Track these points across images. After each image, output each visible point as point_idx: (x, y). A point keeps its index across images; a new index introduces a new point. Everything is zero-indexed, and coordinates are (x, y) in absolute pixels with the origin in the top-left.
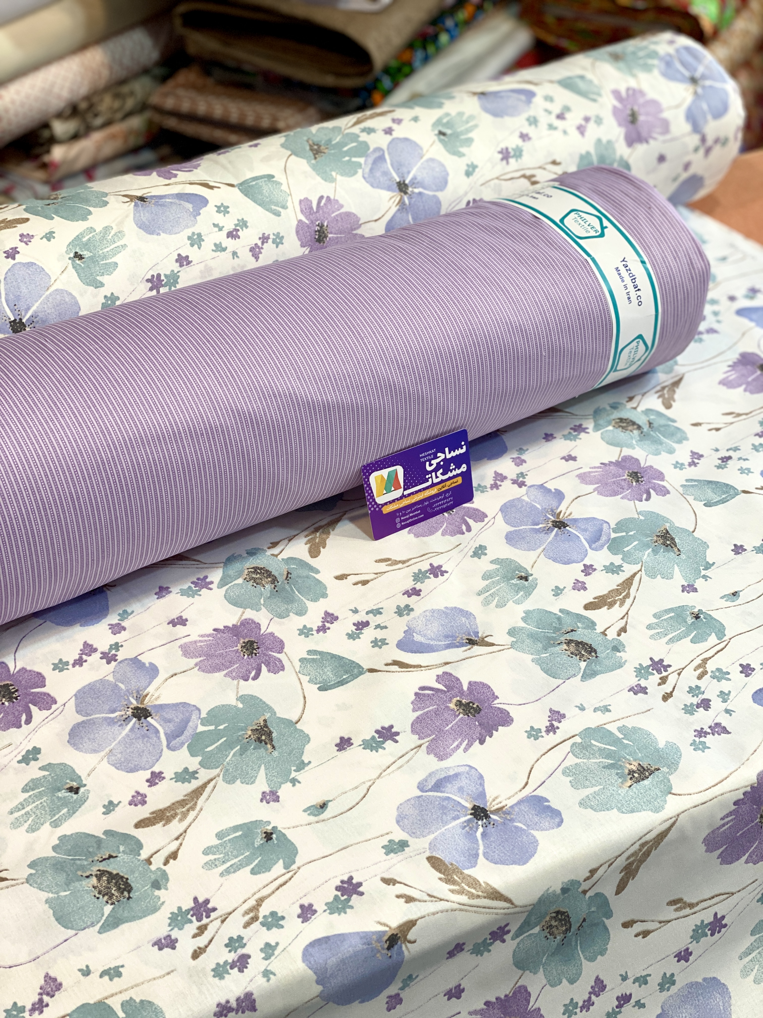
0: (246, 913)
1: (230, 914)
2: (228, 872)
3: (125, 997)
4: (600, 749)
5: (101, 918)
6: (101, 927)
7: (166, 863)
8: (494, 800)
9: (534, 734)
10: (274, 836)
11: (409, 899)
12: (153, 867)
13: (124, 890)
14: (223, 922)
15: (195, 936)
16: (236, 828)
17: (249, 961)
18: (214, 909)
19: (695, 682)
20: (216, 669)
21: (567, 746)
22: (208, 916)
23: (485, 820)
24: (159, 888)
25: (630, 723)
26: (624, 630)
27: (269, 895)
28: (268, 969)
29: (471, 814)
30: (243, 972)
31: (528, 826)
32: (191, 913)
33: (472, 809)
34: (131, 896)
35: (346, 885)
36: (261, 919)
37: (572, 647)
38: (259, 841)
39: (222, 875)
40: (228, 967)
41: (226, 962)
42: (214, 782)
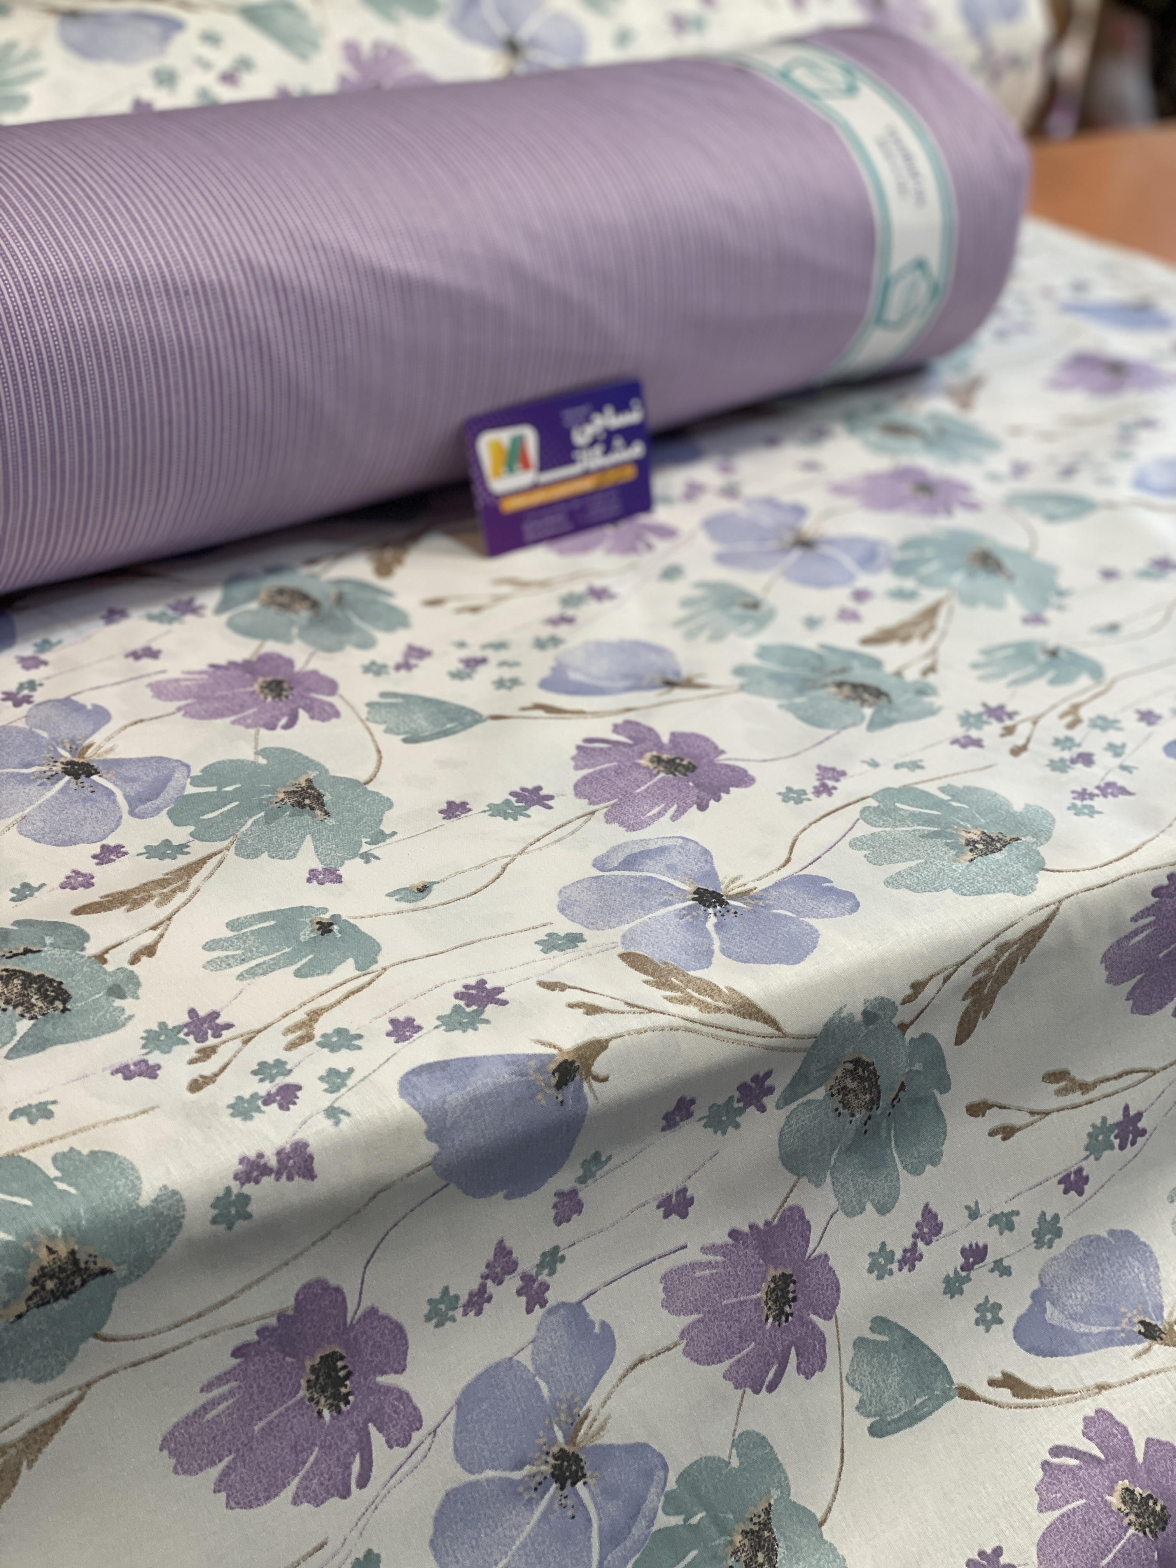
0: (289, 1031)
1: (259, 1031)
2: (252, 973)
3: (62, 1146)
4: (912, 814)
5: (12, 1039)
6: (11, 1050)
7: (135, 960)
8: (732, 882)
9: (793, 796)
10: (335, 928)
11: (592, 1010)
12: (109, 967)
13: (55, 998)
14: (246, 1042)
15: (192, 1062)
16: (264, 916)
17: (299, 1094)
18: (229, 1026)
19: (1063, 733)
20: (218, 714)
21: (854, 811)
22: (217, 1035)
23: (718, 908)
24: (123, 996)
25: (959, 782)
26: (931, 669)
27: (332, 1006)
28: (336, 1105)
29: (693, 899)
30: (288, 1109)
31: (798, 913)
32: (186, 1030)
33: (695, 893)
34: (69, 1007)
35: (474, 992)
36: (317, 1038)
37: (847, 690)
38: (307, 934)
39: (241, 977)
40: (260, 1103)
41: (255, 1096)
42: (219, 857)
